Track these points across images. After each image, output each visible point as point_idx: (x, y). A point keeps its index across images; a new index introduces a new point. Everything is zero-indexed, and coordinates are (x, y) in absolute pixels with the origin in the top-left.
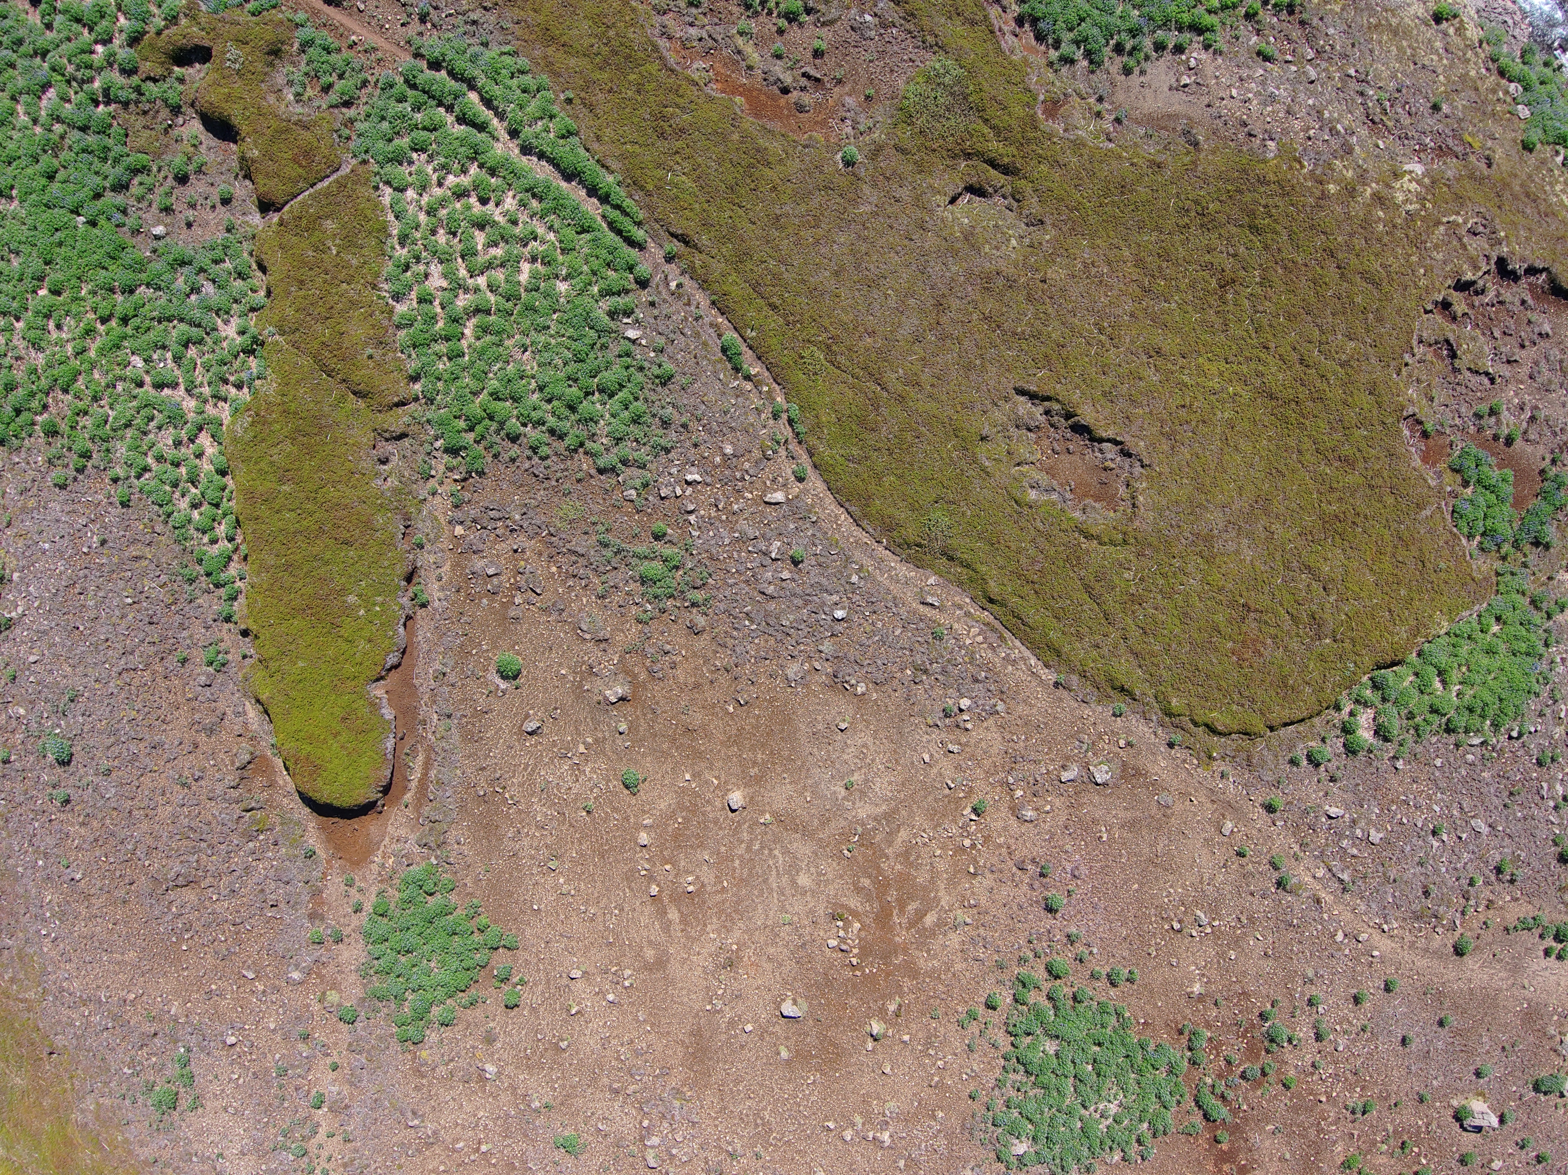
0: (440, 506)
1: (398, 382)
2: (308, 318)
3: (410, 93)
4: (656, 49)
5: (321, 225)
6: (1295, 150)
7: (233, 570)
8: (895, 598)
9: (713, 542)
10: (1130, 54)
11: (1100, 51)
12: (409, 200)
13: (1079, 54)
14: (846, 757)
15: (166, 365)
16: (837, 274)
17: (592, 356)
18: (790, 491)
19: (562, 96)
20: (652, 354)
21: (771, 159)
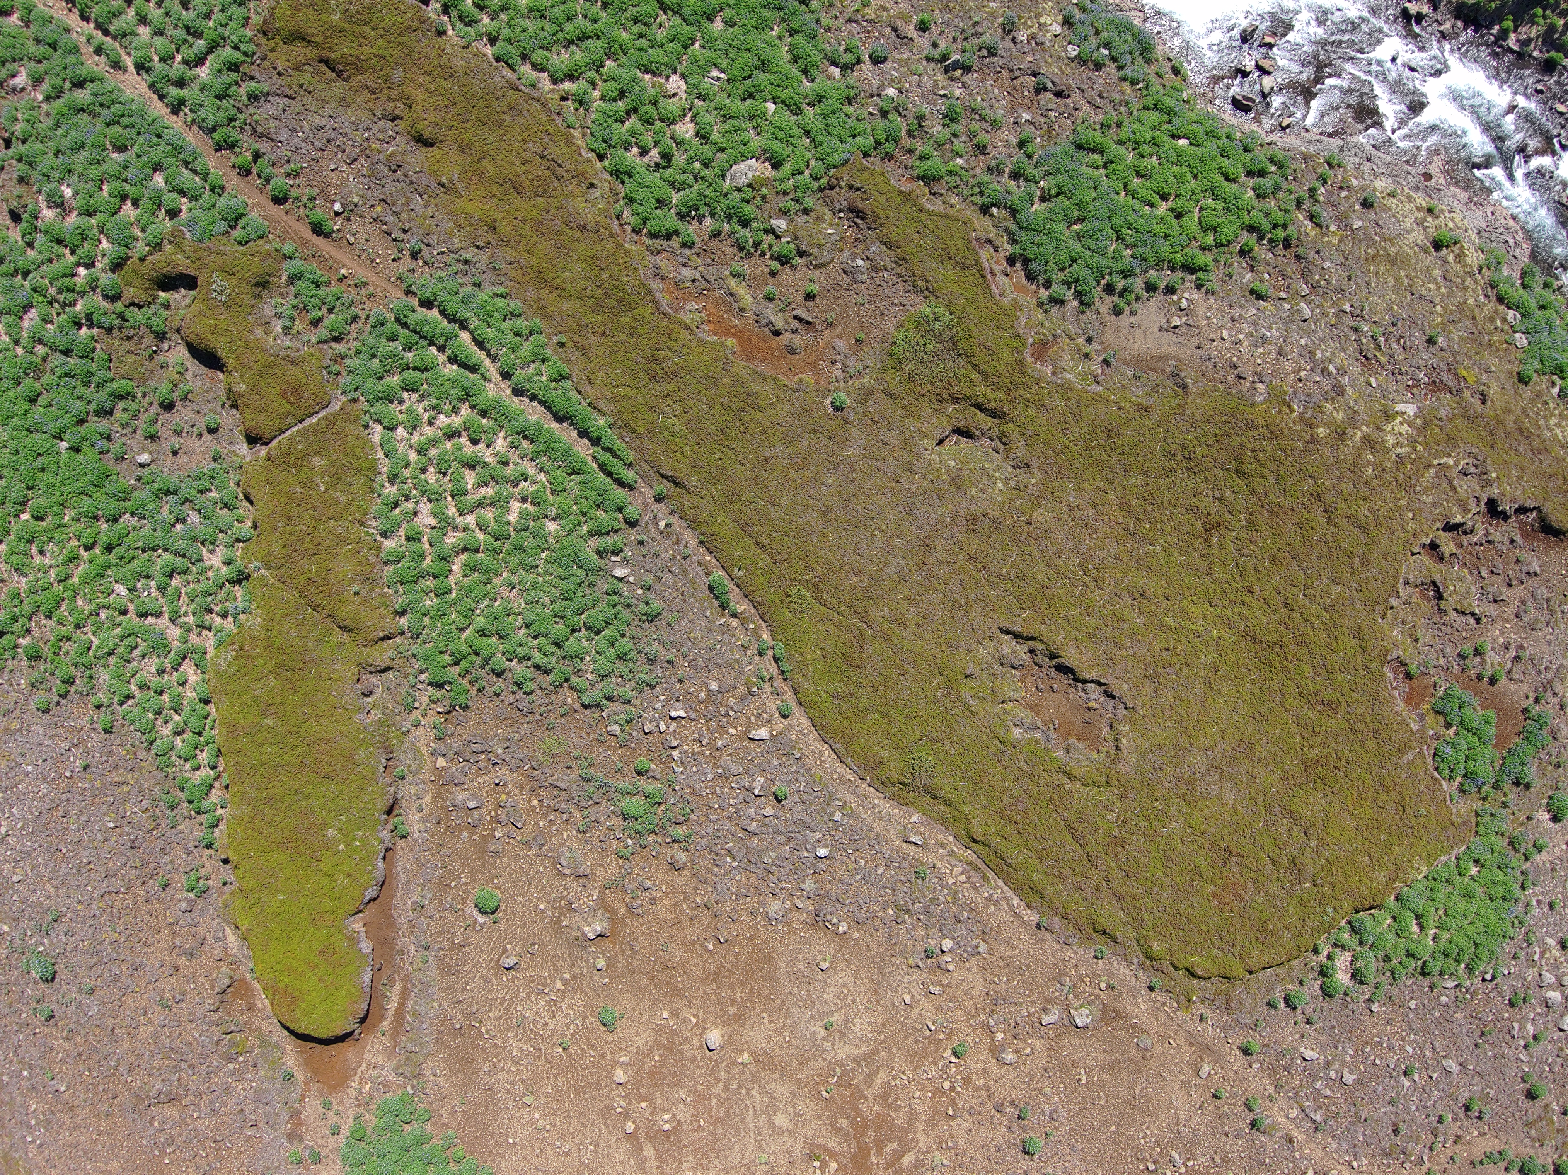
0: (423, 738)
1: (383, 618)
2: (295, 554)
3: (403, 332)
4: (649, 292)
5: (309, 462)
6: (1285, 393)
7: (215, 797)
8: (878, 836)
9: (696, 778)
10: (1121, 295)
11: (1090, 293)
12: (399, 438)
13: (1070, 294)
14: (826, 997)
15: (150, 593)
16: (824, 514)
17: (579, 594)
18: (774, 727)
19: (555, 340)
20: (640, 592)
21: (761, 403)
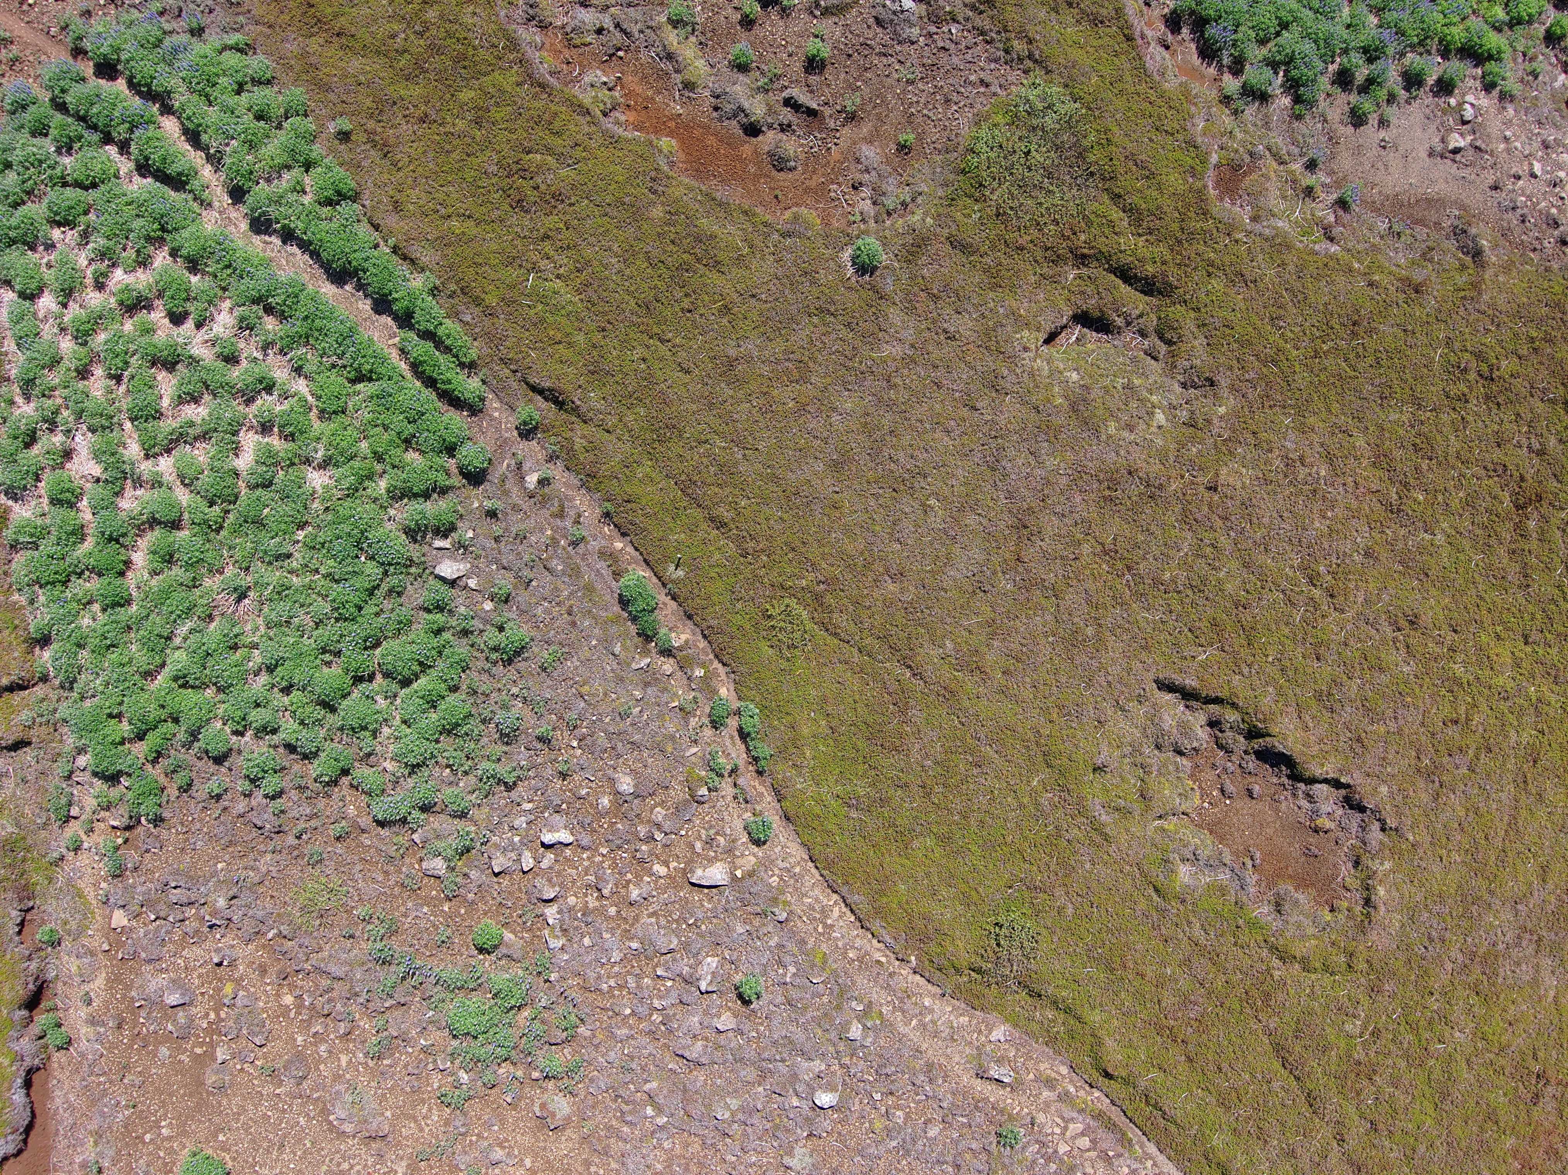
0: (88, 872)
1: (9, 649)
3: (56, 120)
4: (513, 44)
8: (930, 1067)
9: (589, 959)
10: (1363, 90)
11: (1314, 81)
12: (42, 313)
13: (1276, 85)
16: (836, 466)
17: (370, 609)
18: (739, 862)
19: (332, 127)
20: (488, 606)
21: (721, 256)
